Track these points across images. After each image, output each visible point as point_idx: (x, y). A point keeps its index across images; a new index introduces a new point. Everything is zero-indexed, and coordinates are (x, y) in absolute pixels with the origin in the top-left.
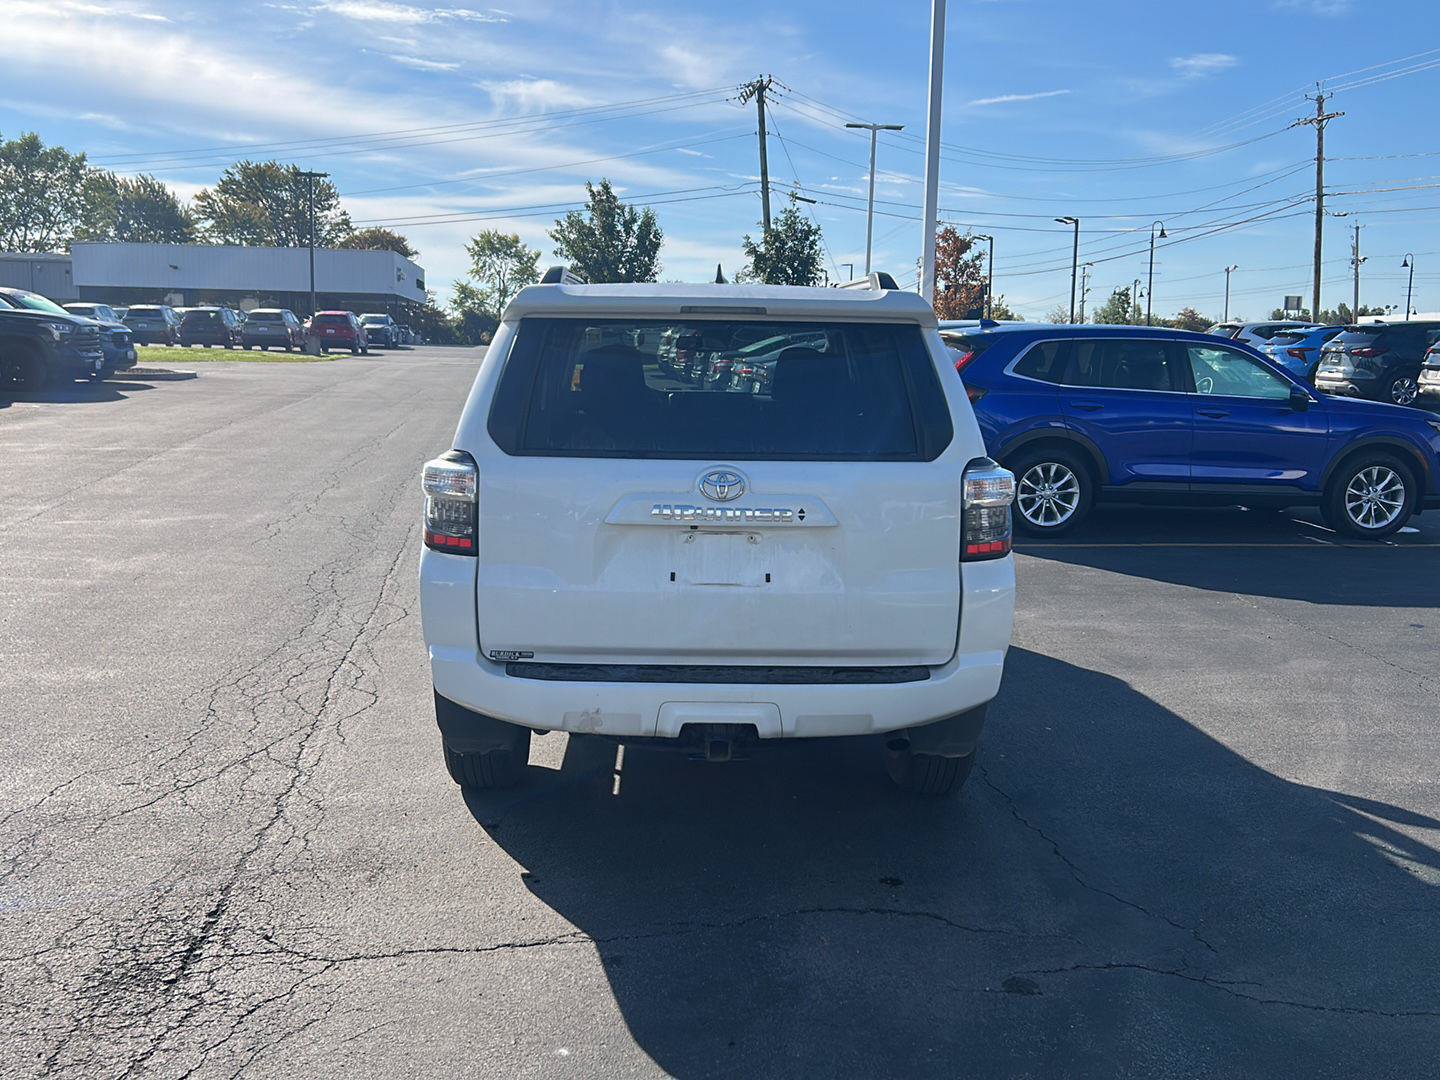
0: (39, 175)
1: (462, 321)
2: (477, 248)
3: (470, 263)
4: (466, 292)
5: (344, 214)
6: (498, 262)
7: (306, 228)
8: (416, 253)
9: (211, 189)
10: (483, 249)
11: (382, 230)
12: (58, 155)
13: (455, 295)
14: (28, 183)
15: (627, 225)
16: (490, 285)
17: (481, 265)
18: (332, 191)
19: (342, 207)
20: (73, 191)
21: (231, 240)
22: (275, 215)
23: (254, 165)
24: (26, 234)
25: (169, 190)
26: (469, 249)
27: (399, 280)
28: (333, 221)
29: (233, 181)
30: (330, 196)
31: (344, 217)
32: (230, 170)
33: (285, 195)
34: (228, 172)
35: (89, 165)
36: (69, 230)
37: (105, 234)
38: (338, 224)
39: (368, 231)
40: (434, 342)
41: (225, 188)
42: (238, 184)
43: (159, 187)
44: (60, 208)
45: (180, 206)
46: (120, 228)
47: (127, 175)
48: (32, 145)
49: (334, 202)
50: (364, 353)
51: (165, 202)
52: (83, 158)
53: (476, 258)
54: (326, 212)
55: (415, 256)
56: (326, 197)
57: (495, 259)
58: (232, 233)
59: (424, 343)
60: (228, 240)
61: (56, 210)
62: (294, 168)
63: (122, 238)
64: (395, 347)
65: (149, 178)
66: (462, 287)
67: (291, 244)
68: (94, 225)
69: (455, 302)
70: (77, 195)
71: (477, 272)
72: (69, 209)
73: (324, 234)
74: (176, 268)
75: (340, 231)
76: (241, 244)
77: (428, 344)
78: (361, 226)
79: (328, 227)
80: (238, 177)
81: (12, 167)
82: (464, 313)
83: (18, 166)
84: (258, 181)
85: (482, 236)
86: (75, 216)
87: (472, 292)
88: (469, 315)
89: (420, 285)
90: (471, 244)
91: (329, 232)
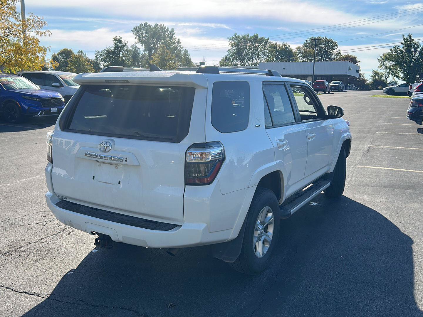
0: (257, 45)
1: (372, 82)
2: (381, 59)
3: (378, 64)
4: (376, 73)
5: (339, 51)
6: (388, 63)
7: (328, 56)
8: (359, 62)
9: (301, 46)
10: (383, 59)
11: (349, 55)
12: (262, 39)
13: (372, 74)
14: (254, 47)
15: (416, 49)
16: (384, 71)
17: (382, 64)
18: (336, 44)
19: (339, 49)
20: (265, 48)
21: (305, 60)
22: (319, 52)
23: (314, 38)
24: (252, 61)
25: (291, 47)
26: (378, 60)
27: (349, 70)
28: (336, 53)
29: (307, 43)
30: (336, 46)
31: (339, 52)
32: (307, 40)
33: (322, 46)
34: (307, 41)
35: (269, 41)
36: (263, 59)
37: (273, 60)
38: (337, 54)
39: (345, 55)
40: (360, 90)
41: (305, 45)
42: (309, 44)
43: (288, 46)
44: (261, 54)
45: (293, 51)
46: (277, 58)
47: (280, 43)
48: (256, 37)
49: (337, 47)
50: (329, 93)
51: (289, 50)
52: (268, 39)
53: (381, 62)
54: (334, 50)
55: (359, 63)
56: (334, 45)
57: (387, 62)
58: (305, 58)
59: (357, 89)
60: (303, 60)
61: (260, 54)
62: (326, 38)
63: (277, 61)
64: (342, 91)
65: (286, 43)
66: (375, 72)
67: (323, 61)
68: (270, 58)
69: (372, 76)
70: (266, 50)
71: (381, 67)
72: (263, 54)
73: (332, 57)
74: (285, 69)
75: (337, 56)
76: (307, 61)
77: (359, 90)
78: (344, 54)
79: (334, 55)
80: (309, 42)
81: (251, 43)
82: (373, 80)
83: (252, 43)
84: (315, 42)
85: (384, 55)
86: (265, 56)
87: (378, 73)
88: (375, 81)
89: (358, 71)
90: (379, 58)
91: (334, 57)
